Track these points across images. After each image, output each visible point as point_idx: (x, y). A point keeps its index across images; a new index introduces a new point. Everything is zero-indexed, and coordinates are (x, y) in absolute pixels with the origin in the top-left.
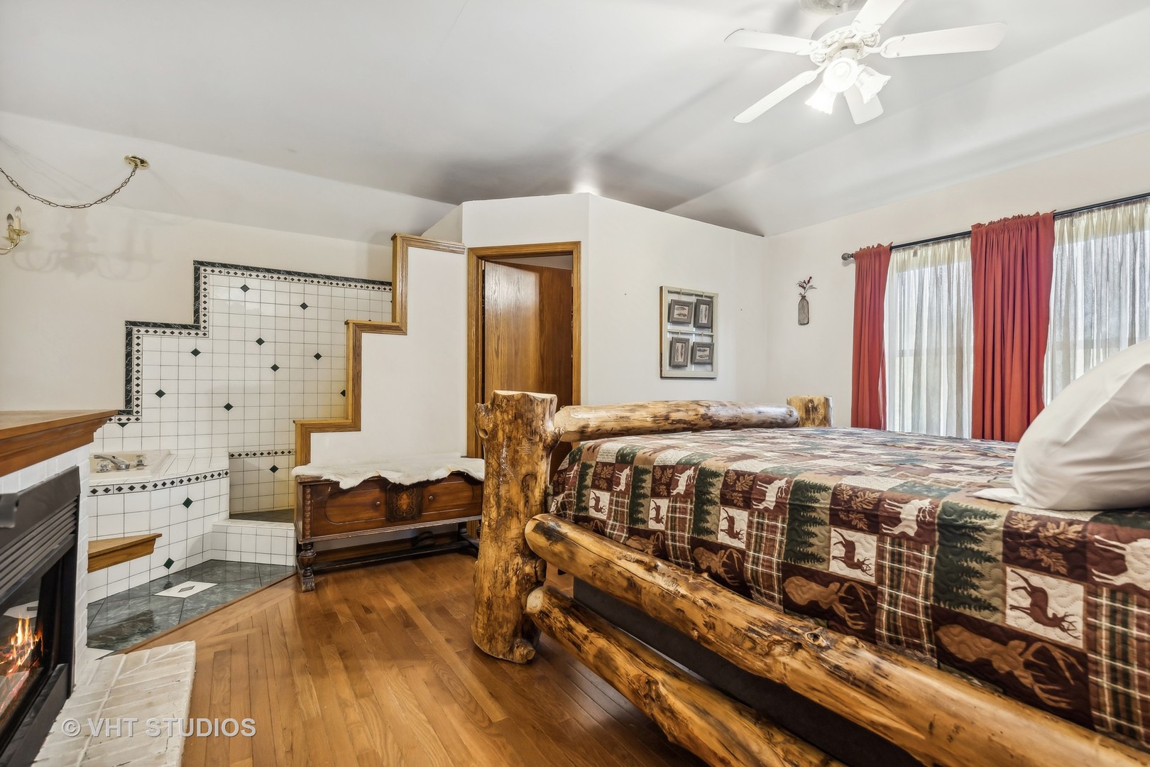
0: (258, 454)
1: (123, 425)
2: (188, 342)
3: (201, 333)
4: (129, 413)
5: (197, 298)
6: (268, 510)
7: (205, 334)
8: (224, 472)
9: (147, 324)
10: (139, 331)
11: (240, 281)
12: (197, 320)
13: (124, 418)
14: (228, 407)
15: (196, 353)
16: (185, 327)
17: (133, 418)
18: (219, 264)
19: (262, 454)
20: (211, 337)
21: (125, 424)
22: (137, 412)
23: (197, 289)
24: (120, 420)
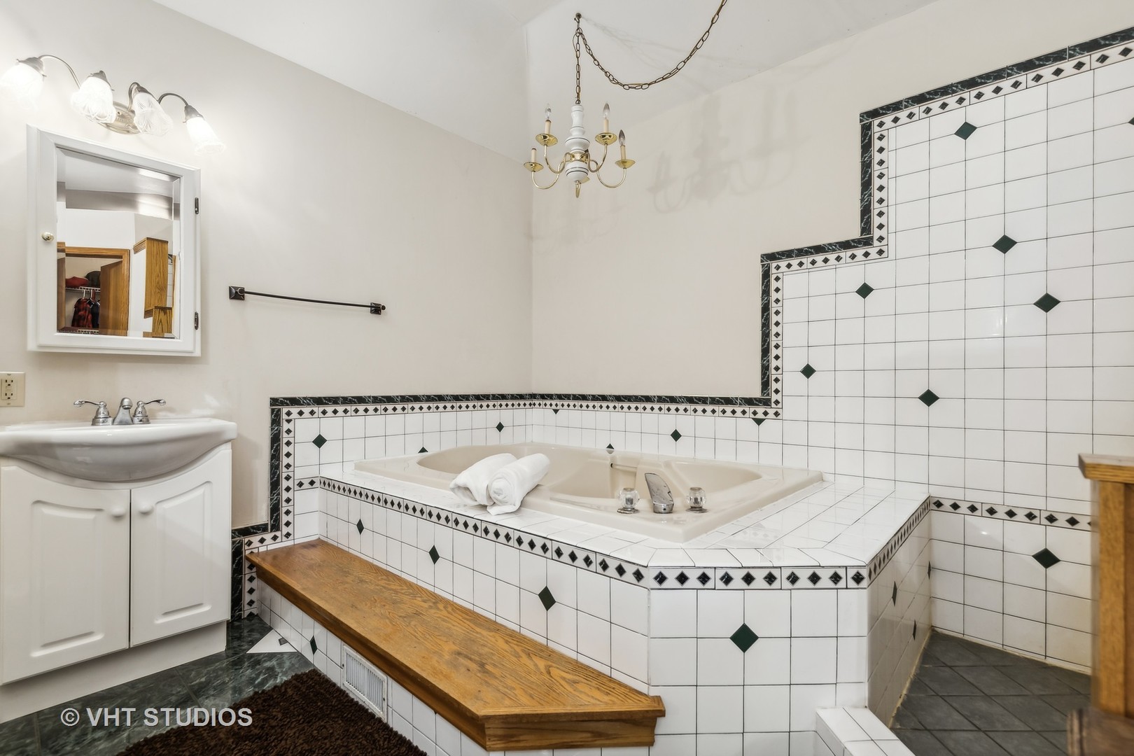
0: (1001, 513)
1: (759, 422)
2: (851, 272)
3: (873, 251)
4: (766, 402)
5: (866, 184)
6: (1029, 656)
7: (881, 252)
8: (852, 573)
9: (788, 254)
10: (778, 268)
11: (956, 117)
12: (866, 227)
13: (760, 410)
14: (929, 398)
15: (865, 291)
16: (846, 245)
17: (771, 412)
18: (907, 100)
19: (1011, 514)
20: (892, 256)
21: (763, 420)
22: (777, 402)
23: (866, 166)
24: (755, 413)
